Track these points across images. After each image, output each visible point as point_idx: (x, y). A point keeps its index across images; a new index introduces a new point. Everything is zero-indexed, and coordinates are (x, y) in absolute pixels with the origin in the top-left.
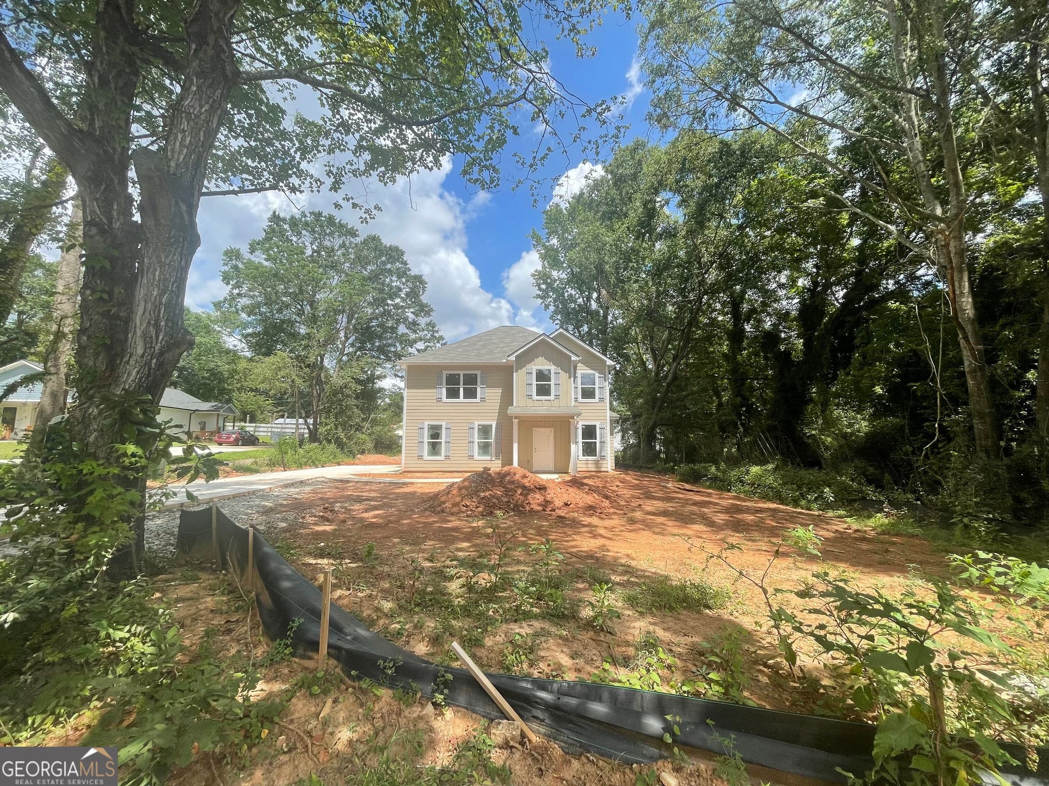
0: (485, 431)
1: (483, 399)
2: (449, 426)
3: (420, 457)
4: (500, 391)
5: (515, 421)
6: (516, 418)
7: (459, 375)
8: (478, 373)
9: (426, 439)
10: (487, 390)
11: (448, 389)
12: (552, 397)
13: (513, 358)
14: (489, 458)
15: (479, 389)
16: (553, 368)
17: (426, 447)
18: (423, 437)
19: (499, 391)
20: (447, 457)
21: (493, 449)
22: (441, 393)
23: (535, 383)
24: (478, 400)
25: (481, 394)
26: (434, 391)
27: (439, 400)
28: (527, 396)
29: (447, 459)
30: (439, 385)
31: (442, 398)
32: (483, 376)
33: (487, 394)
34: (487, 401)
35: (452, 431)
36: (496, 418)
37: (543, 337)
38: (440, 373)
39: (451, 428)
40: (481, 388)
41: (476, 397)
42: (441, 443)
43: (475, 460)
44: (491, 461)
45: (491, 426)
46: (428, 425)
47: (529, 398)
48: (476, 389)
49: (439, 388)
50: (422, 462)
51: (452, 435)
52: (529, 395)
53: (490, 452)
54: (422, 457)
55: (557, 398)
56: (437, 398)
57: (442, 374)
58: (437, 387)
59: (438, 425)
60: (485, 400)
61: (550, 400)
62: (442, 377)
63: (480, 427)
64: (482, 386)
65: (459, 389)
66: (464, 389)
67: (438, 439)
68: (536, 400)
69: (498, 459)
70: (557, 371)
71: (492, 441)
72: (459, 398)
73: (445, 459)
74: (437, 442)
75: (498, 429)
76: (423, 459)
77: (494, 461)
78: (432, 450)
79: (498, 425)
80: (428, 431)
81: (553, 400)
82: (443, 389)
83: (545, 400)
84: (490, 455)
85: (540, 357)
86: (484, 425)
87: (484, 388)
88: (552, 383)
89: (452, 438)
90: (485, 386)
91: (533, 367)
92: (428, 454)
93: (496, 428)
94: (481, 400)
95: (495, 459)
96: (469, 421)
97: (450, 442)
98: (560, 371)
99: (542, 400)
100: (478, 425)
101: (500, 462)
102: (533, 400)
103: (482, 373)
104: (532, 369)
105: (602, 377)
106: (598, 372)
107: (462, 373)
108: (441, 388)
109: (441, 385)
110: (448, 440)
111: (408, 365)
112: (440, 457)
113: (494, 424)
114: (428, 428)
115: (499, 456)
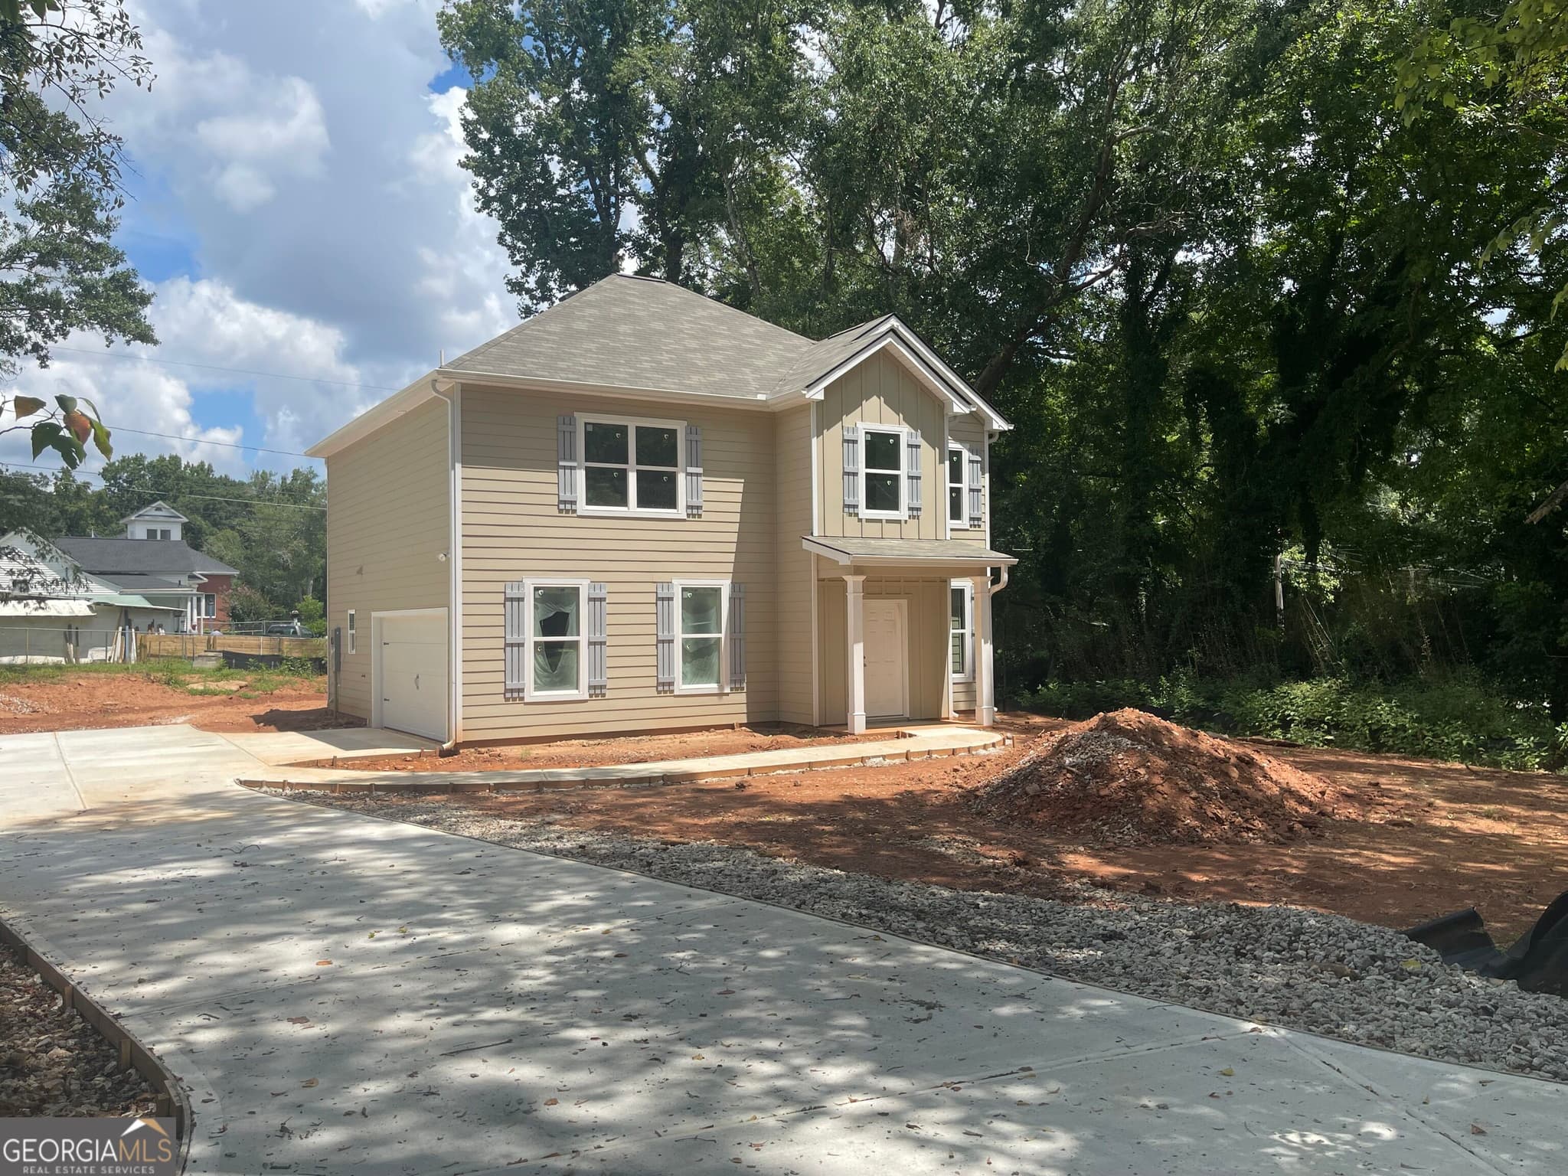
0: (699, 605)
1: (694, 511)
2: (598, 594)
3: (514, 694)
4: (740, 488)
7: (623, 430)
8: (680, 427)
9: (531, 636)
10: (705, 484)
11: (590, 474)
12: (903, 513)
13: (818, 394)
14: (712, 687)
15: (681, 480)
16: (905, 433)
17: (529, 659)
18: (520, 630)
19: (734, 488)
20: (597, 691)
21: (723, 660)
22: (572, 488)
23: (863, 470)
24: (681, 511)
25: (690, 493)
26: (551, 477)
27: (566, 507)
28: (845, 506)
29: (597, 695)
30: (564, 459)
31: (573, 503)
32: (694, 437)
33: (706, 496)
34: (705, 516)
35: (609, 609)
36: (730, 568)
37: (889, 340)
38: (567, 421)
39: (604, 599)
40: (688, 474)
41: (672, 504)
42: (575, 645)
43: (675, 696)
44: (721, 695)
45: (717, 592)
46: (536, 589)
47: (850, 515)
48: (672, 478)
49: (565, 468)
50: (519, 708)
51: (609, 619)
52: (849, 506)
53: (716, 668)
54: (521, 695)
55: (914, 517)
56: (560, 502)
57: (572, 422)
58: (561, 463)
59: (563, 589)
60: (700, 512)
61: (899, 522)
62: (572, 433)
63: (689, 595)
64: (690, 470)
65: (623, 474)
66: (641, 475)
67: (565, 635)
68: (868, 521)
69: (737, 689)
70: (914, 442)
71: (722, 635)
72: (623, 502)
73: (591, 696)
74: (561, 644)
75: (737, 601)
76: (522, 699)
77: (727, 694)
78: (548, 668)
79: (737, 589)
80: (536, 607)
81: (906, 522)
82: (578, 471)
83: (888, 521)
84: (715, 678)
85: (875, 398)
86: (696, 589)
87: (697, 475)
88: (903, 472)
89: (610, 630)
90: (700, 470)
91: (860, 425)
92: (535, 683)
93: (732, 599)
94: (690, 511)
95: (731, 689)
96: (657, 577)
97: (605, 643)
98: (920, 441)
99: (880, 521)
100: (684, 590)
101: (742, 697)
102: (860, 520)
103: (690, 431)
104: (855, 430)
105: (977, 462)
106: (968, 446)
107: (632, 424)
108: (571, 468)
109: (571, 460)
110: (598, 638)
111: (463, 385)
112: (575, 692)
113: (725, 585)
114: (535, 599)
115: (741, 682)
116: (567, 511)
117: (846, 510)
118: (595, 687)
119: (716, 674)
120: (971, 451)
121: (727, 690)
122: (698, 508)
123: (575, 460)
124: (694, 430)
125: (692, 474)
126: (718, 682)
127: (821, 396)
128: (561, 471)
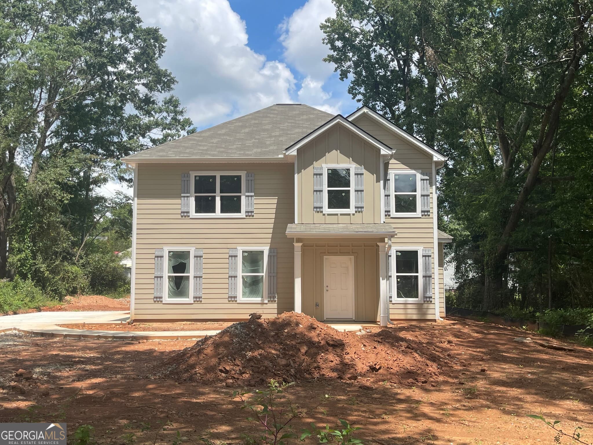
0: (253, 259)
1: (250, 214)
2: (200, 254)
3: (158, 299)
4: (276, 201)
5: (298, 246)
6: (299, 240)
7: (214, 177)
8: (243, 174)
9: (166, 272)
10: (255, 200)
11: (197, 199)
12: (352, 210)
13: (293, 152)
14: (258, 300)
15: (243, 199)
16: (353, 167)
17: (166, 284)
18: (162, 270)
19: (273, 201)
20: (198, 299)
21: (265, 286)
22: (188, 206)
23: (326, 189)
24: (243, 214)
25: (247, 205)
26: (178, 201)
27: (185, 214)
28: (314, 208)
29: (198, 301)
30: (184, 193)
31: (188, 212)
32: (250, 178)
33: (256, 206)
34: (256, 216)
35: (204, 261)
36: (269, 241)
37: (338, 120)
38: (186, 175)
39: (202, 256)
40: (246, 196)
41: (239, 211)
42: (188, 277)
43: (238, 303)
44: (263, 304)
45: (262, 252)
46: (169, 252)
47: (318, 212)
48: (239, 198)
49: (184, 197)
50: (160, 306)
51: (204, 266)
52: (317, 208)
53: (261, 290)
54: (161, 300)
55: (359, 212)
56: (182, 212)
57: (188, 176)
58: (182, 195)
59: (183, 252)
60: (252, 214)
61: (349, 215)
62: (188, 181)
63: (246, 254)
64: (247, 194)
65: (214, 198)
66: (222, 198)
67: (184, 273)
68: (328, 215)
69: (272, 301)
70: (359, 172)
71: (264, 274)
72: (214, 211)
73: (194, 301)
74: (182, 277)
75: (272, 257)
76: (162, 301)
77: (266, 304)
78: (175, 288)
79: (272, 251)
80: (169, 260)
81: (354, 214)
82: (191, 198)
83: (341, 215)
84: (261, 295)
85: (334, 150)
86: (251, 252)
87: (251, 196)
88: (352, 189)
89: (204, 271)
90: (253, 194)
91: (324, 165)
92: (169, 294)
93: (270, 256)
94: (247, 214)
95: (268, 301)
96: (229, 246)
97: (202, 277)
98: (364, 171)
99: (337, 215)
100: (243, 252)
101: (275, 305)
102: (324, 215)
103: (247, 176)
104: (322, 168)
105: (427, 180)
106: (420, 171)
107: (218, 175)
108: (187, 197)
109: (187, 193)
110: (198, 274)
111: (138, 164)
112: (188, 299)
113: (266, 250)
114: (169, 256)
115: (274, 297)
116: (185, 216)
117: (315, 210)
118: (196, 298)
119: (261, 293)
120: (423, 174)
121: (266, 301)
122: (252, 212)
123: (189, 193)
124: (250, 175)
125: (248, 196)
126: (262, 297)
127: (295, 153)
128: (183, 198)
